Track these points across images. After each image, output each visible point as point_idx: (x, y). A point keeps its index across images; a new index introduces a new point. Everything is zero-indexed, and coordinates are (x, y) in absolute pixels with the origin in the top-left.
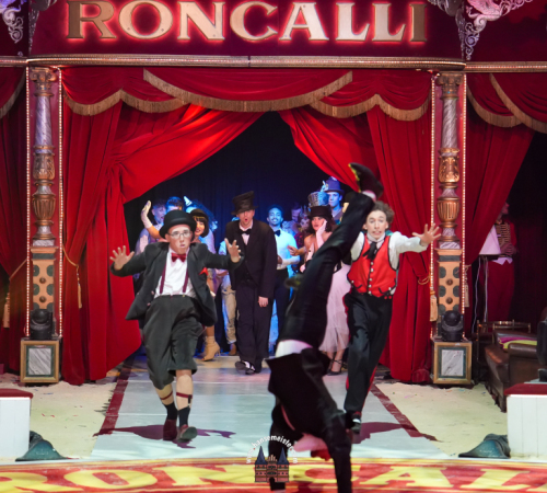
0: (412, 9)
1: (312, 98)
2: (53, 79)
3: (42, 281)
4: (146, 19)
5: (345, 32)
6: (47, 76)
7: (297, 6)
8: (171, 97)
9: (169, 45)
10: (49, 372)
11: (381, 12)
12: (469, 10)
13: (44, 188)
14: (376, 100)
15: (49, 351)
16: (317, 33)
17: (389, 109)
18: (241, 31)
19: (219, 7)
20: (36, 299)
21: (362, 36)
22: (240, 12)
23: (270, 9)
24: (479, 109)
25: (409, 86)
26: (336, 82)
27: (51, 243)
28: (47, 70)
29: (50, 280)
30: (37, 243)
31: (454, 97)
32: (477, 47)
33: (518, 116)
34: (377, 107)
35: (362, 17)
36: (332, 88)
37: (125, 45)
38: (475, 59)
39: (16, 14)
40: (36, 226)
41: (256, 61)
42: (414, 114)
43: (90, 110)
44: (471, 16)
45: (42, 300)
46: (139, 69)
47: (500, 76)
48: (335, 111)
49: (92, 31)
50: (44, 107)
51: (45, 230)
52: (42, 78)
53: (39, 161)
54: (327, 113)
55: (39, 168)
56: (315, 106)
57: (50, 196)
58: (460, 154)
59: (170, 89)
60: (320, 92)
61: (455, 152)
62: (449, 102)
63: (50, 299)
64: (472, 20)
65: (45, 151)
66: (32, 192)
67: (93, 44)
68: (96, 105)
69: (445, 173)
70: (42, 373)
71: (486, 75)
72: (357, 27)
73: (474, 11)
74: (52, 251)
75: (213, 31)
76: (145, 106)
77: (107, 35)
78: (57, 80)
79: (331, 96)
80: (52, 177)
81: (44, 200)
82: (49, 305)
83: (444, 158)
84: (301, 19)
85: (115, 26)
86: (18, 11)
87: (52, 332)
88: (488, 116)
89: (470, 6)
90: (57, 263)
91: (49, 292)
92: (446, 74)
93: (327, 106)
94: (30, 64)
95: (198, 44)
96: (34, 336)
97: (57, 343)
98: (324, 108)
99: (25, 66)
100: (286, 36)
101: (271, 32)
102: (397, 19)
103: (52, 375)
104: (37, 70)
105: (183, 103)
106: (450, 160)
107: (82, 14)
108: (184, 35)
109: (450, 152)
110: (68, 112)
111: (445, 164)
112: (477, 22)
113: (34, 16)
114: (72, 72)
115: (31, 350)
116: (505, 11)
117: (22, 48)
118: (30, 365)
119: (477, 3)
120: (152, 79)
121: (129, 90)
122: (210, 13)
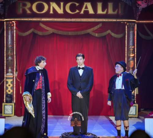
0: (120, 4)
1: (90, 31)
2: (13, 25)
3: (9, 85)
4: (40, 8)
5: (100, 11)
6: (11, 24)
7: (85, 4)
8: (48, 31)
9: (47, 15)
10: (11, 113)
11: (110, 5)
12: (137, 4)
13: (10, 58)
14: (109, 31)
15: (11, 106)
16: (91, 11)
17: (113, 34)
18: (68, 11)
19: (62, 4)
20: (7, 91)
21: (105, 13)
22: (68, 5)
23: (77, 4)
24: (140, 34)
25: (119, 28)
26: (97, 26)
27: (12, 74)
28: (11, 23)
29: (11, 85)
30: (8, 74)
31: (132, 31)
33: (152, 36)
34: (109, 34)
35: (105, 7)
36: (96, 28)
37: (34, 15)
38: (139, 19)
39: (2, 6)
40: (7, 69)
41: (73, 20)
42: (120, 36)
43: (23, 34)
44: (138, 6)
45: (9, 91)
46: (38, 22)
47: (146, 24)
48: (97, 35)
49: (24, 11)
50: (10, 34)
51: (10, 70)
52: (9, 25)
53: (8, 50)
54: (94, 35)
55: (8, 52)
56: (91, 33)
57: (11, 60)
58: (134, 48)
59: (47, 28)
60: (92, 29)
61: (133, 47)
62: (131, 32)
63: (11, 91)
64: (138, 8)
65: (10, 47)
66: (6, 59)
68: (25, 33)
69: (130, 53)
70: (9, 113)
72: (103, 10)
73: (139, 5)
74: (12, 76)
75: (60, 11)
76: (40, 33)
77: (29, 12)
78: (14, 26)
79: (96, 30)
80: (12, 54)
81: (10, 61)
82: (11, 93)
83: (130, 49)
84: (86, 7)
85: (31, 9)
86: (2, 5)
87: (12, 101)
88: (143, 36)
89: (137, 3)
90: (13, 80)
91: (11, 89)
92: (130, 24)
93: (94, 33)
94: (6, 21)
95: (56, 15)
96: (7, 102)
97: (13, 104)
98: (93, 34)
99: (4, 21)
100: (82, 12)
101: (77, 11)
103: (12, 114)
104: (8, 23)
105: (51, 32)
106: (131, 49)
107: (21, 6)
108: (51, 12)
109: (131, 47)
110: (17, 35)
111: (130, 51)
112: (140, 8)
113: (7, 7)
115: (6, 106)
116: (148, 5)
118: (5, 111)
119: (140, 2)
120: (42, 25)
121: (35, 28)
122: (59, 6)
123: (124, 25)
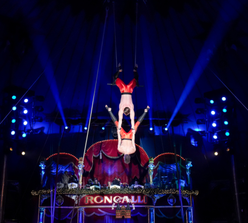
0: (144, 197)
4: (99, 200)
5: (133, 201)
9: (103, 204)
11: (139, 197)
14: (139, 213)
17: (141, 215)
18: (115, 201)
19: (111, 197)
21: (136, 202)
22: (115, 198)
23: (120, 197)
24: (157, 214)
25: (144, 211)
28: (81, 209)
32: (156, 203)
33: (164, 216)
35: (136, 199)
37: (95, 204)
38: (156, 205)
42: (145, 215)
43: (89, 216)
44: (154, 198)
46: (97, 208)
47: (160, 209)
49: (89, 202)
59: (103, 212)
61: (153, 222)
62: (152, 213)
67: (90, 204)
71: (157, 208)
72: (135, 200)
75: (110, 201)
76: (98, 215)
77: (92, 202)
78: (83, 211)
85: (93, 201)
88: (158, 216)
89: (154, 196)
92: (151, 208)
94: (79, 208)
95: (108, 204)
100: (123, 202)
102: (142, 199)
105: (105, 214)
107: (88, 199)
108: (105, 202)
110: (85, 216)
112: (156, 199)
113: (80, 199)
114: (85, 209)
116: (160, 197)
117: (77, 205)
119: (156, 196)
120: (99, 210)
121: (96, 212)
122: (110, 198)
123: (147, 209)
